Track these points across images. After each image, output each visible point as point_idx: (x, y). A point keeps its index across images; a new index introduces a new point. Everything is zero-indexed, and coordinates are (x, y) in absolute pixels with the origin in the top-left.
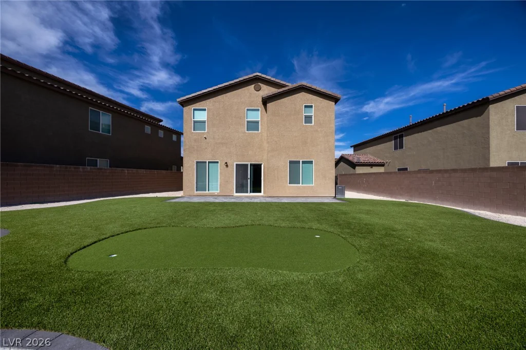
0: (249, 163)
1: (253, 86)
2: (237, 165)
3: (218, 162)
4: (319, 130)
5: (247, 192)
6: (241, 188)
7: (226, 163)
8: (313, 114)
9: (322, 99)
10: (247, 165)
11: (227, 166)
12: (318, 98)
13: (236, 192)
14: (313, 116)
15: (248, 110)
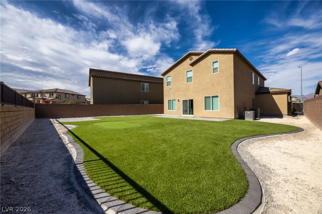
0: (188, 99)
1: (189, 58)
2: (183, 100)
3: (175, 100)
4: (222, 75)
5: (188, 114)
6: (185, 112)
7: (178, 100)
8: (218, 66)
9: (224, 55)
10: (187, 100)
11: (179, 101)
12: (221, 55)
13: (183, 114)
14: (218, 68)
15: (187, 72)
